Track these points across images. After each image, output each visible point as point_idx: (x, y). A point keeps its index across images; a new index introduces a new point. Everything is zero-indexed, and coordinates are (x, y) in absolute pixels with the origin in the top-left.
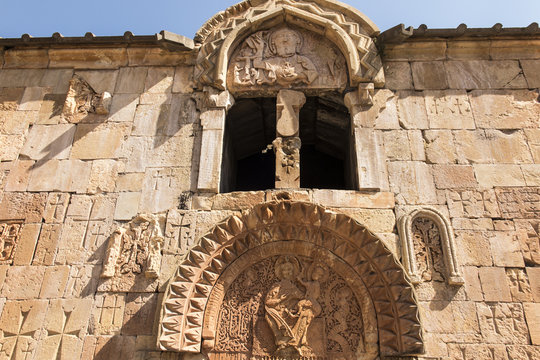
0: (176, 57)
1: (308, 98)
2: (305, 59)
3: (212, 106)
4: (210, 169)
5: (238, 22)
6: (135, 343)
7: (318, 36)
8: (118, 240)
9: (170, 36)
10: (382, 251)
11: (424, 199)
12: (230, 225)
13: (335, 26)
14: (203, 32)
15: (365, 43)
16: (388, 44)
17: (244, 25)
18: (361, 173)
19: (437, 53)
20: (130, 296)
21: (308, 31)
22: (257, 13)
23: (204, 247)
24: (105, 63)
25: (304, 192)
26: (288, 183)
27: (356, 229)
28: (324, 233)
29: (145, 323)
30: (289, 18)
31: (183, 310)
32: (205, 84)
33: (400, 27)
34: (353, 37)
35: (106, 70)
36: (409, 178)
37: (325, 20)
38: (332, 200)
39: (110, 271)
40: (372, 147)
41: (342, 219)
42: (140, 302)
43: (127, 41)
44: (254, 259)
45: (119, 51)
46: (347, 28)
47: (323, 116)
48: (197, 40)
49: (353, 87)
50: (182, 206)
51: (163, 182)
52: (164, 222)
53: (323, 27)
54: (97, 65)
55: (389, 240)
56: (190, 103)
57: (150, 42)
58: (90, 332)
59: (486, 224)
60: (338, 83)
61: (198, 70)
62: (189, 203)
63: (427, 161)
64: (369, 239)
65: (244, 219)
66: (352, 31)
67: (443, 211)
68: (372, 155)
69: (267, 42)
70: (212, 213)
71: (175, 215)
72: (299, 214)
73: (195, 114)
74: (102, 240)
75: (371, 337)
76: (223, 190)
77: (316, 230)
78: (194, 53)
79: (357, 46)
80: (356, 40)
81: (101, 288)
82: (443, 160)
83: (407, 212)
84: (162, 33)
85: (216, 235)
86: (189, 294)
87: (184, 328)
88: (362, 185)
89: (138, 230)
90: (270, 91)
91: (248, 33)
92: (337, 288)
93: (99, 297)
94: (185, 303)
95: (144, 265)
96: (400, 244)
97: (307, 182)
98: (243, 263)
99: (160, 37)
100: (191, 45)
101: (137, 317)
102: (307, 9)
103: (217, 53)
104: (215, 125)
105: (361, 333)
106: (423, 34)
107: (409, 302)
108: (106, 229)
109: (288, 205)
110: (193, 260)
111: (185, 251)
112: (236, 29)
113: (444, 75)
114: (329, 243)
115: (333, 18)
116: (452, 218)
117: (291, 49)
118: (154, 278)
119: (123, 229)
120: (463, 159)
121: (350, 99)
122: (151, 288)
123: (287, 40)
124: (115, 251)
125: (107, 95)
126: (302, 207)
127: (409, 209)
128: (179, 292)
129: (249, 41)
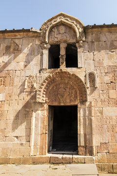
0: (36, 34)
1: (68, 45)
2: (66, 34)
3: (45, 48)
5: (50, 24)
6: (33, 101)
7: (70, 28)
8: (27, 80)
9: (34, 30)
10: (81, 81)
11: (92, 69)
12: (50, 77)
13: (74, 25)
14: (42, 27)
15: (81, 30)
16: (86, 30)
17: (52, 25)
18: (79, 63)
19: (99, 31)
20: (31, 92)
21: (68, 26)
22: (55, 21)
23: (44, 82)
24: (19, 37)
25: (66, 68)
26: (63, 67)
27: (76, 77)
28: (70, 78)
29: (34, 97)
30: (63, 22)
31: (41, 95)
32: (43, 42)
33: (88, 25)
34: (78, 28)
36: (89, 64)
38: (71, 70)
39: (26, 87)
40: (81, 57)
41: (73, 75)
42: (32, 94)
43: (23, 31)
44: (55, 84)
45: (22, 33)
46: (76, 25)
48: (40, 30)
49: (78, 42)
50: (40, 73)
51: (35, 67)
52: (36, 76)
53: (71, 25)
54: (17, 37)
55: (83, 79)
56: (40, 47)
57: (28, 31)
58: (24, 99)
59: (104, 74)
60: (74, 41)
61: (41, 38)
63: (93, 60)
64: (79, 79)
65: (53, 75)
67: (95, 72)
68: (81, 59)
69: (58, 29)
70: (46, 74)
71: (38, 74)
72: (64, 74)
73: (41, 50)
74: (23, 81)
75: (78, 98)
76: (49, 69)
77: (68, 77)
78: (40, 33)
79: (79, 30)
80: (78, 29)
81: (25, 91)
82: (97, 60)
83: (88, 72)
85: (47, 79)
86: (42, 91)
87: (42, 98)
88: (79, 66)
89: (31, 78)
90: (59, 43)
91: (53, 27)
92: (72, 89)
93: (24, 93)
94: (41, 93)
95: (33, 86)
96: (85, 80)
97: (67, 66)
98: (53, 84)
99: (31, 30)
100: (39, 32)
101: (32, 96)
102: (67, 20)
103: (45, 33)
104: (46, 53)
105: (77, 97)
106: (95, 27)
107: (86, 91)
108: (24, 78)
110: (42, 85)
111: (41, 82)
112: (50, 26)
113: (100, 37)
114: (71, 80)
115: (73, 23)
116: (97, 73)
118: (35, 88)
119: (27, 78)
120: (101, 59)
121: (77, 45)
122: (35, 90)
123: (62, 29)
124: (26, 83)
125: (20, 46)
126: (65, 72)
128: (40, 91)
129: (53, 30)
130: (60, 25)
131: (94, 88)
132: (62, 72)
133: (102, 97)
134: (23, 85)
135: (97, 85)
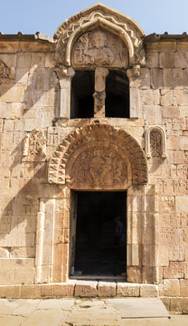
0: (45, 47)
1: (110, 71)
2: (108, 50)
3: (64, 76)
4: (65, 107)
5: (76, 27)
6: (38, 181)
7: (115, 36)
8: (27, 140)
9: (42, 37)
10: (136, 145)
11: (156, 122)
12: (74, 134)
13: (124, 32)
14: (58, 33)
15: (138, 42)
16: (148, 42)
17: (78, 29)
18: (131, 110)
20: (35, 164)
21: (111, 33)
22: (85, 22)
23: (64, 144)
24: (10, 49)
25: (106, 119)
26: (100, 116)
27: (127, 136)
28: (113, 137)
29: (43, 173)
30: (101, 25)
31: (57, 168)
32: (61, 64)
33: (154, 34)
35: (11, 54)
36: (151, 113)
37: (119, 28)
38: (117, 123)
39: (26, 153)
40: (137, 98)
41: (121, 132)
43: (19, 37)
44: (85, 148)
45: (16, 43)
46: (129, 33)
47: (118, 79)
48: (55, 38)
49: (131, 67)
50: (54, 125)
51: (44, 114)
52: (46, 133)
53: (118, 32)
54: (6, 51)
55: (139, 140)
56: (54, 73)
57: (31, 38)
58: (21, 177)
59: (180, 133)
60: (124, 64)
61: (57, 55)
62: (56, 124)
63: (160, 105)
64: (133, 141)
65: (80, 131)
66: (132, 35)
67: (163, 128)
68: (137, 102)
69: (90, 39)
70: (67, 129)
71: (51, 129)
72: (104, 129)
73: (57, 80)
74: (20, 140)
75: (130, 178)
76: (71, 118)
77: (110, 136)
78: (54, 45)
79: (133, 43)
80: (133, 40)
81: (23, 160)
82: (167, 104)
83: (149, 127)
84: (37, 33)
85: (68, 138)
86: (59, 162)
87: (58, 175)
88: (131, 116)
89: (36, 136)
90: (92, 67)
91: (80, 34)
92: (118, 160)
93: (23, 164)
94: (58, 166)
95: (39, 151)
96: (144, 142)
97: (109, 114)
98: (81, 150)
99: (36, 37)
100: (52, 41)
101: (39, 171)
102: (110, 20)
103: (66, 45)
104: (66, 85)
105: (126, 176)
106: (166, 37)
107: (145, 165)
108: (22, 135)
109: (99, 126)
110: (60, 149)
111: (56, 145)
112: (75, 31)
113: (174, 60)
114: (116, 142)
115: (123, 27)
116: (166, 131)
118: (44, 156)
119: (28, 135)
120: (175, 104)
121: (129, 73)
122: (44, 160)
123: (100, 39)
124: (27, 145)
125: (13, 69)
126: (105, 126)
127: (150, 127)
128: (55, 162)
129: (81, 39)
130: (96, 30)
131: (160, 158)
132: (98, 125)
133: (174, 176)
134: (21, 148)
135: (166, 153)
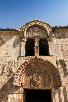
0: (17, 32)
1: (40, 39)
2: (40, 32)
3: (23, 41)
4: (23, 52)
5: (28, 26)
6: (9, 84)
7: (42, 28)
8: (6, 65)
9: (16, 29)
10: (54, 67)
11: (62, 57)
12: (26, 63)
13: (45, 26)
14: (21, 28)
15: (50, 29)
16: (55, 30)
17: (29, 26)
18: (50, 53)
19: (63, 31)
20: (8, 76)
21: (40, 27)
22: (31, 24)
23: (22, 67)
24: (4, 34)
25: (40, 56)
26: (37, 55)
27: (49, 63)
28: (43, 64)
29: (11, 81)
30: (37, 25)
31: (18, 78)
32: (22, 37)
33: (56, 26)
35: (4, 35)
36: (59, 53)
37: (43, 25)
39: (5, 71)
40: (52, 48)
41: (47, 61)
42: (10, 77)
43: (8, 30)
44: (31, 69)
45: (7, 32)
46: (47, 27)
47: (43, 42)
48: (20, 29)
49: (48, 37)
50: (18, 59)
51: (14, 55)
52: (14, 62)
54: (3, 34)
55: (55, 65)
56: (19, 40)
57: (12, 30)
58: (1, 82)
60: (46, 37)
61: (21, 35)
62: (19, 59)
63: (62, 50)
64: (52, 65)
65: (29, 61)
66: (48, 27)
67: (65, 59)
68: (52, 49)
69: (33, 29)
70: (23, 60)
71: (16, 61)
72: (39, 60)
73: (20, 43)
74: (3, 65)
75: (52, 83)
76: (25, 56)
77: (42, 63)
78: (20, 32)
80: (49, 29)
82: (65, 50)
84: (14, 28)
85: (24, 64)
86: (19, 75)
87: (18, 81)
88: (50, 55)
89: (10, 63)
90: (33, 38)
91: (29, 28)
92: (46, 74)
93: (3, 76)
95: (11, 70)
96: (57, 66)
97: (41, 54)
98: (29, 69)
99: (14, 29)
100: (19, 30)
102: (40, 23)
103: (24, 32)
104: (24, 44)
106: (61, 28)
107: (59, 76)
108: (4, 64)
109: (37, 59)
110: (20, 69)
111: (18, 67)
112: (27, 27)
113: (65, 35)
114: (44, 66)
115: (44, 25)
116: (67, 61)
117: (37, 31)
118: (13, 72)
119: (7, 63)
121: (48, 39)
122: (12, 74)
123: (36, 29)
124: (6, 68)
125: (4, 39)
126: (39, 59)
127: (59, 59)
128: (17, 75)
129: (30, 29)
130: (35, 27)
134: (3, 69)
